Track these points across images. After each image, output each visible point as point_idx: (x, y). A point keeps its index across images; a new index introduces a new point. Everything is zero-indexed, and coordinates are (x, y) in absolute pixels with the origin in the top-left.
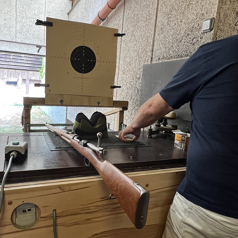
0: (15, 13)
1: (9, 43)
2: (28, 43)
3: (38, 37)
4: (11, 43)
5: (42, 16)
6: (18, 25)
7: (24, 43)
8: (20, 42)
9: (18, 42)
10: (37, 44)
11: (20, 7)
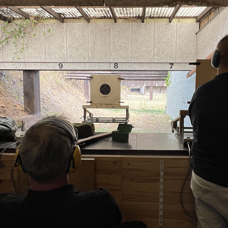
0: (153, 40)
1: (149, 64)
2: (163, 62)
3: (171, 56)
4: (150, 64)
5: (174, 39)
6: (156, 49)
7: (160, 62)
8: (157, 62)
9: (156, 62)
10: (170, 62)
11: (157, 36)
